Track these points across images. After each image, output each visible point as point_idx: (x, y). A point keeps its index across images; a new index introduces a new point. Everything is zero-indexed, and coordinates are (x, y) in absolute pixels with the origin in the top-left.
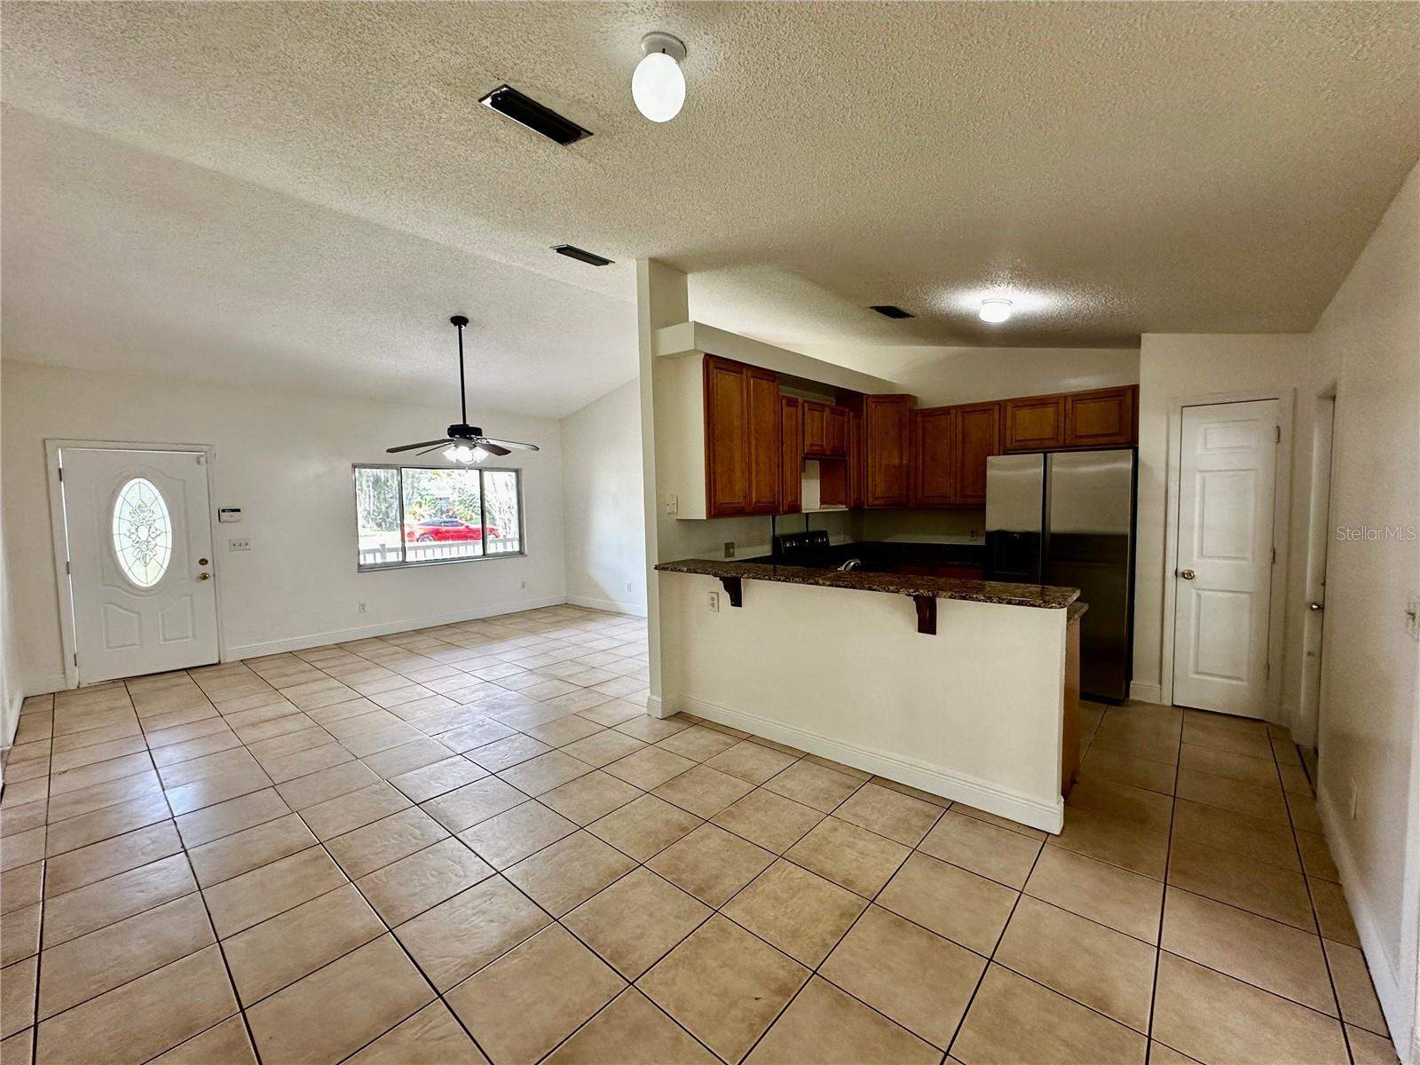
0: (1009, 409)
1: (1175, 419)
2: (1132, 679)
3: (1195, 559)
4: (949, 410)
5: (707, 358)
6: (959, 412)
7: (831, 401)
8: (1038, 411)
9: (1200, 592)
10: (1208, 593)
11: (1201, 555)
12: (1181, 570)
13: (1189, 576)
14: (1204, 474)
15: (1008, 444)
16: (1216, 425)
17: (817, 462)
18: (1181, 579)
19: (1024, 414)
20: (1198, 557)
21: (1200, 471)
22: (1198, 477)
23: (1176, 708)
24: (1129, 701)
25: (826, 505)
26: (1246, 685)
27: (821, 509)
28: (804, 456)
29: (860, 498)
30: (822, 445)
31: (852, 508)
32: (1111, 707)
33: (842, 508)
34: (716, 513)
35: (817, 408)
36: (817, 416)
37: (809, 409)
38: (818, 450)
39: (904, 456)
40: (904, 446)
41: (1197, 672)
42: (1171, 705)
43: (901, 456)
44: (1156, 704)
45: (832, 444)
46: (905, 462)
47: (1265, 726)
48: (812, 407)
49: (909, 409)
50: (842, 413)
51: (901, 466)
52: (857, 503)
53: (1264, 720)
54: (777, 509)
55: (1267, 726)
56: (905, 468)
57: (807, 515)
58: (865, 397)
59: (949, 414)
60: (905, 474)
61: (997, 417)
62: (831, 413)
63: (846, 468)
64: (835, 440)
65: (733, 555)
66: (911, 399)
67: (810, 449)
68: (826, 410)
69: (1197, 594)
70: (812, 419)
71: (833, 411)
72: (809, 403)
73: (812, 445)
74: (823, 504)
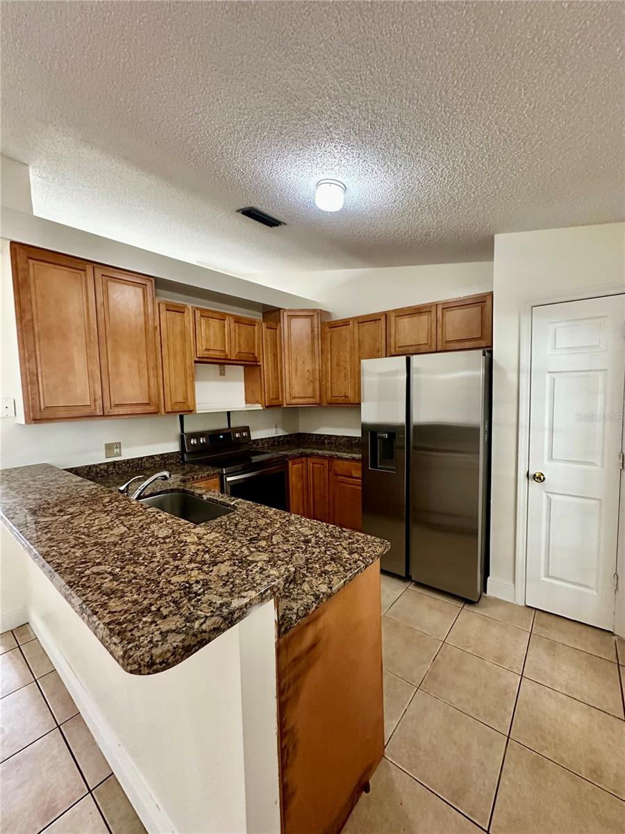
0: (393, 319)
1: (526, 320)
2: (489, 575)
3: (546, 462)
4: (349, 321)
5: (14, 246)
6: (356, 321)
7: (258, 316)
8: (415, 319)
9: (550, 495)
10: (557, 497)
11: (551, 458)
12: (531, 473)
13: (539, 478)
14: (552, 374)
15: (393, 351)
16: (565, 324)
17: (242, 368)
18: (532, 482)
19: (405, 323)
20: (549, 461)
21: (549, 372)
22: (548, 377)
23: (529, 609)
24: (486, 597)
25: (249, 405)
26: (595, 593)
27: (246, 407)
28: (197, 359)
29: (279, 398)
30: (224, 351)
31: (267, 407)
32: (466, 607)
33: (259, 407)
34: (39, 418)
35: (214, 317)
36: (215, 323)
37: (201, 316)
38: (218, 354)
39: (317, 362)
40: (317, 353)
41: (548, 576)
42: (524, 604)
43: (314, 362)
44: (510, 603)
45: (237, 350)
46: (317, 367)
47: (614, 641)
48: (206, 314)
49: (321, 322)
50: (252, 323)
51: (314, 370)
52: (274, 402)
53: (612, 633)
54: (156, 411)
55: (615, 641)
56: (317, 373)
57: (229, 413)
58: (282, 311)
59: (349, 325)
60: (317, 377)
61: (384, 326)
62: (235, 322)
63: (261, 372)
64: (242, 346)
65: (120, 455)
66: (322, 313)
67: (206, 354)
68: (227, 318)
69: (548, 497)
70: (208, 326)
71: (238, 320)
72: (202, 310)
73: (207, 350)
74: (246, 403)
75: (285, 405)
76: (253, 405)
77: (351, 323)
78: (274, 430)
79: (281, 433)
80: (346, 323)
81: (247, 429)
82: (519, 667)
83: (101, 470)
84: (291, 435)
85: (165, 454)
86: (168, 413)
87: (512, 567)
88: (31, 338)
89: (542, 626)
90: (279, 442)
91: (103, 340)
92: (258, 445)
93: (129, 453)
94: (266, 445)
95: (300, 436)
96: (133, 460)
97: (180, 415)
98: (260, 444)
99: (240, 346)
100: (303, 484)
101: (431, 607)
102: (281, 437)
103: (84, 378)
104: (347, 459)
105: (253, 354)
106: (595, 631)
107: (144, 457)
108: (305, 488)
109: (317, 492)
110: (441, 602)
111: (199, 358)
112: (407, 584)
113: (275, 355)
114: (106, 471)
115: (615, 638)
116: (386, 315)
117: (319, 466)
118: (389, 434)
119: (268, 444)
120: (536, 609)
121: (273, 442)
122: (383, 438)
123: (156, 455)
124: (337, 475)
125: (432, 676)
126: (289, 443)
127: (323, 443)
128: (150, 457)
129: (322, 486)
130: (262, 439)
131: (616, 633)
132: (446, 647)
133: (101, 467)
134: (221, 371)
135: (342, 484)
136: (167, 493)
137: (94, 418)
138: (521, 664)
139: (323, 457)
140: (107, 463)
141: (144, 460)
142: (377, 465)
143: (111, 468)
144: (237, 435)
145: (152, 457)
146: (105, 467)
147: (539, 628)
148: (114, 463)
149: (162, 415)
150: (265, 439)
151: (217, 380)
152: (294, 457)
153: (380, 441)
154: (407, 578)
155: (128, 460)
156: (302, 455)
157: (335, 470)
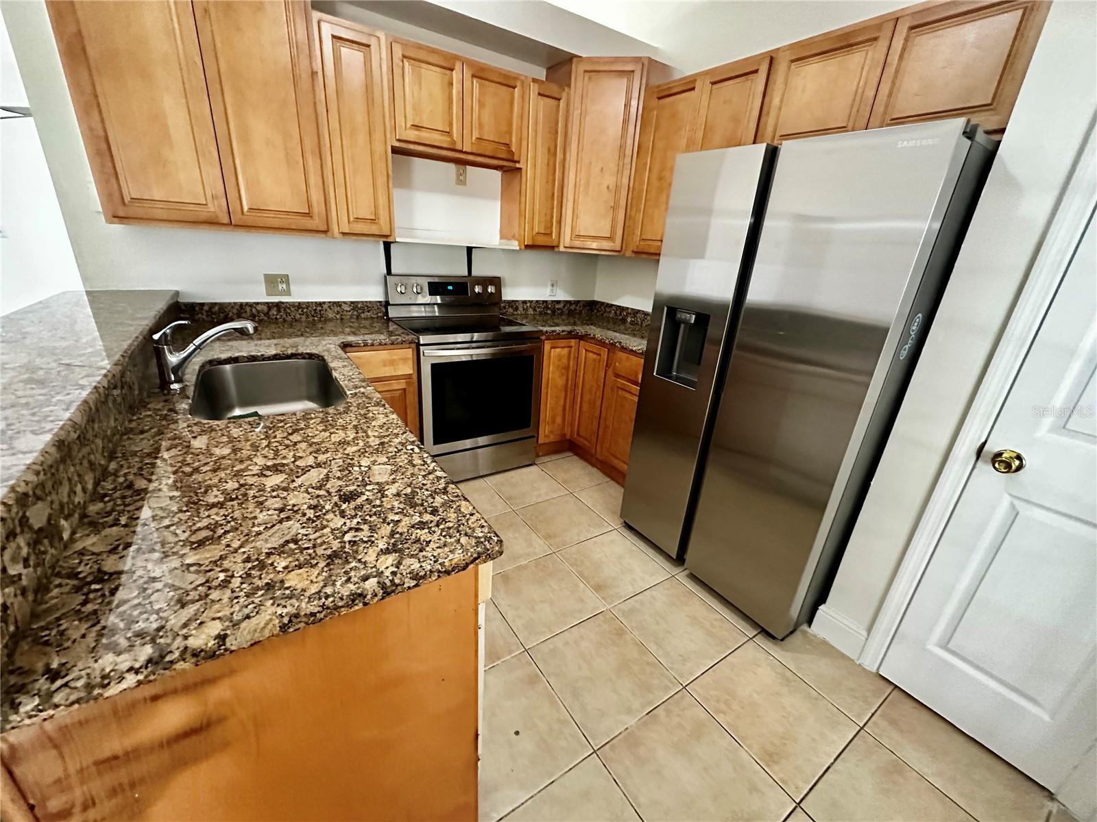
0: (783, 67)
2: (824, 602)
4: (695, 81)
8: (834, 63)
9: (1019, 504)
10: (1039, 512)
11: (1063, 425)
12: (992, 448)
17: (498, 173)
18: (985, 468)
19: (809, 76)
20: (1053, 430)
23: (882, 683)
24: (805, 633)
25: (504, 241)
26: (1046, 718)
27: (500, 244)
28: (397, 144)
29: (551, 234)
30: (449, 133)
31: (528, 247)
32: (761, 640)
33: (515, 245)
34: (123, 215)
35: (431, 60)
36: (432, 76)
37: (404, 56)
38: (437, 139)
39: (626, 173)
40: (628, 152)
41: (945, 646)
42: (874, 670)
43: (619, 171)
44: (849, 659)
45: (476, 135)
46: (625, 181)
47: (1046, 812)
48: (416, 56)
49: (647, 85)
50: (508, 82)
51: (618, 188)
52: (541, 240)
53: (1051, 796)
54: (324, 228)
55: (1050, 813)
56: (624, 193)
57: (470, 250)
58: (575, 60)
59: (693, 89)
60: (623, 202)
61: (761, 88)
62: (473, 76)
63: (521, 183)
64: (486, 128)
65: (288, 293)
66: (652, 66)
67: (412, 135)
68: (458, 66)
69: (1013, 506)
70: (419, 80)
71: (481, 73)
72: (405, 45)
73: (416, 127)
74: (501, 238)
75: (562, 249)
76: (509, 242)
77: (698, 85)
78: (549, 289)
79: (562, 295)
80: (689, 86)
81: (496, 281)
82: (800, 784)
83: (258, 312)
84: (577, 302)
85: (358, 302)
86: (344, 234)
87: (875, 604)
88: (85, 73)
89: (893, 723)
90: (554, 312)
91: (215, 87)
92: (517, 309)
93: (302, 293)
94: (531, 311)
95: (592, 305)
96: (308, 304)
97: (384, 243)
98: (521, 309)
99: (481, 125)
100: (567, 380)
101: (694, 620)
102: (558, 302)
103: (190, 156)
104: (635, 352)
105: (507, 145)
106: (1013, 775)
107: (324, 303)
108: (571, 387)
109: (587, 397)
110: (719, 617)
111: (399, 140)
112: (676, 571)
113: (552, 153)
114: (267, 314)
115: (1053, 807)
116: (772, 59)
117: (595, 356)
118: (699, 316)
119: (535, 310)
120: (896, 687)
121: (547, 310)
122: (686, 322)
123: (345, 303)
124: (617, 376)
125: (630, 739)
126: (571, 313)
127: (624, 321)
128: (335, 303)
129: (594, 389)
130: (524, 302)
131: (1059, 798)
132: (683, 697)
133: (259, 308)
134: (459, 175)
135: (620, 392)
136: (304, 358)
137: (216, 227)
138: (807, 782)
139: (601, 343)
140: (267, 303)
141: (325, 306)
142: (670, 371)
143: (274, 312)
144: (477, 289)
145: (338, 304)
146: (265, 308)
147: (883, 724)
148: (278, 305)
149: (333, 237)
150: (531, 302)
151: (453, 192)
152: (558, 337)
153: (685, 328)
154: (679, 560)
155: (299, 303)
156: (571, 335)
157: (615, 367)
